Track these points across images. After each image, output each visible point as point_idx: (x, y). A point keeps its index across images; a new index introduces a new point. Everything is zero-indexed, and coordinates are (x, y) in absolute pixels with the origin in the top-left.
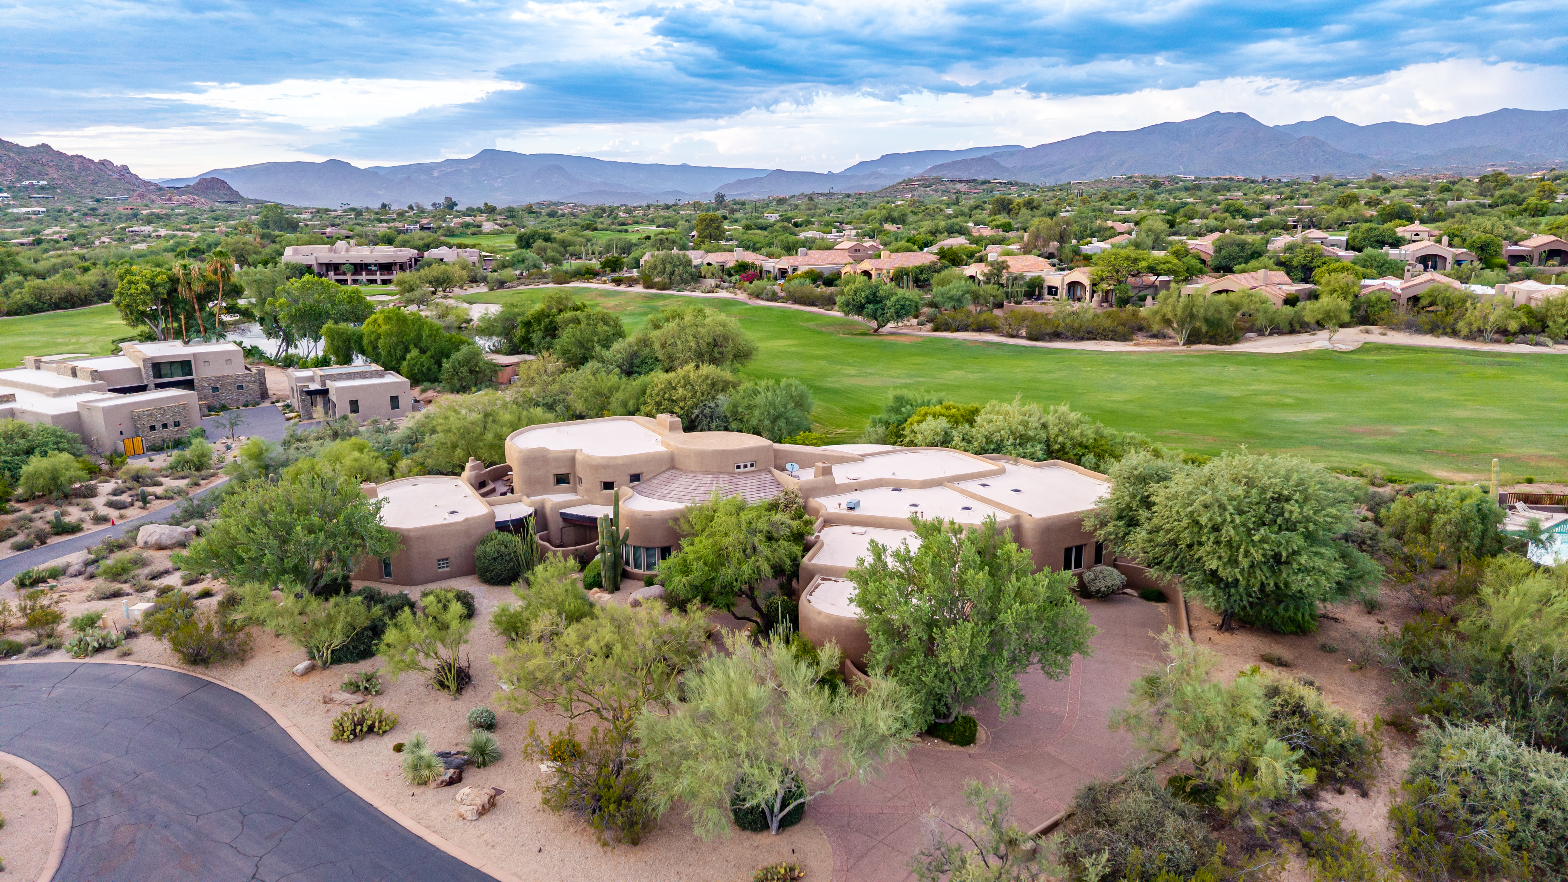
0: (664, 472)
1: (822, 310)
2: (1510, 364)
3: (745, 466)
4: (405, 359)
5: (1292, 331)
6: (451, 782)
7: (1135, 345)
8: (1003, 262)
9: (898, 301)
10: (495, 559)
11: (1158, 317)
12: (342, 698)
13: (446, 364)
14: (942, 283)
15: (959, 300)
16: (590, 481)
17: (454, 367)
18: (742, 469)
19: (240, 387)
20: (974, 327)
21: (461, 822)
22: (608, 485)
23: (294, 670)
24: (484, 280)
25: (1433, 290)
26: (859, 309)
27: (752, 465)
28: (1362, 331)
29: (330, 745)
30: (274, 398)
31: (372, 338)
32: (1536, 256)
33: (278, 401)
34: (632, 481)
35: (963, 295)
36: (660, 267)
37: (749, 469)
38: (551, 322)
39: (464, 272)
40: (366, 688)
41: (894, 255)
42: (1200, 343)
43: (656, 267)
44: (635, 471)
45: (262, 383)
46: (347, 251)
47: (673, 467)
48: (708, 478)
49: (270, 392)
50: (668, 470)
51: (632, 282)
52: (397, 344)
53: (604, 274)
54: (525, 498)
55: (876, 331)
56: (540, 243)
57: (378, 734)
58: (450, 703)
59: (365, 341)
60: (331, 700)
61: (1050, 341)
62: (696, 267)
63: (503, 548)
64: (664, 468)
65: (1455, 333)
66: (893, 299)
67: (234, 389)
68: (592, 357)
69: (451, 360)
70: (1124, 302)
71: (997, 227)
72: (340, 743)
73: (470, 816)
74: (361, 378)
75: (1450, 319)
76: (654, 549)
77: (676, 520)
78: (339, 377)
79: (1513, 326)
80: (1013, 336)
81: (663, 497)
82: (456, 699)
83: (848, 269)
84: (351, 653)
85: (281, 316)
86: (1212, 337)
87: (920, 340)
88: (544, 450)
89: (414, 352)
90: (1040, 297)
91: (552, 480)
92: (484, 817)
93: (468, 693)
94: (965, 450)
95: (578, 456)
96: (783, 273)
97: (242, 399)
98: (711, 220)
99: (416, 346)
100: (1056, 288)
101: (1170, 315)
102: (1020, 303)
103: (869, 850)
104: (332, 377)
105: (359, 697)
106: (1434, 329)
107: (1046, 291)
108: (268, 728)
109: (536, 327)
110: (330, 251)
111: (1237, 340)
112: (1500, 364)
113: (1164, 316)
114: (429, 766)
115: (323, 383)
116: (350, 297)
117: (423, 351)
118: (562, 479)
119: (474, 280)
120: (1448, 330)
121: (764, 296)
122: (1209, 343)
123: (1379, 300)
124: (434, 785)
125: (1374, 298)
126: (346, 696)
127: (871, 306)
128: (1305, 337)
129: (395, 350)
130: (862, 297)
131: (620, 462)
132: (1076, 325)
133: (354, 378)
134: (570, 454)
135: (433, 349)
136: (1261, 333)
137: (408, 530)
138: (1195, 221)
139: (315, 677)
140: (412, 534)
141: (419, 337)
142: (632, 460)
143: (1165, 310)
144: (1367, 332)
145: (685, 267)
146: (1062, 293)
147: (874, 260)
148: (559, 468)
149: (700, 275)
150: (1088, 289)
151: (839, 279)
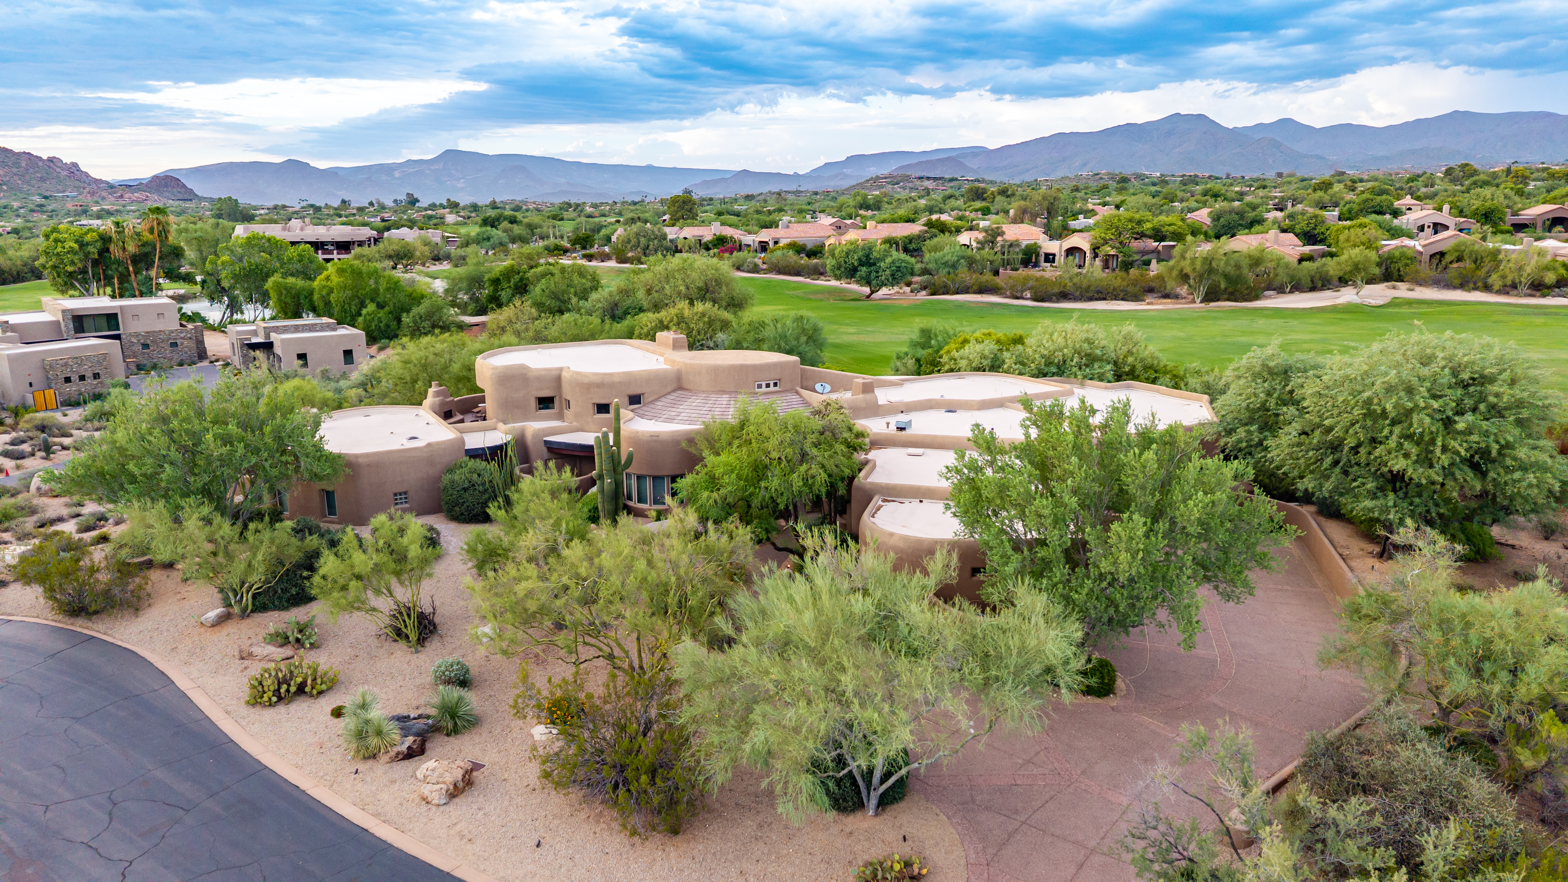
0: (669, 393)
1: (808, 280)
2: (1556, 314)
3: (768, 386)
4: (360, 315)
5: (1313, 289)
6: (410, 754)
7: (1148, 304)
8: (998, 228)
9: (893, 262)
10: (465, 489)
11: (1175, 273)
12: (265, 653)
13: (406, 319)
14: (936, 249)
15: (954, 266)
16: (581, 405)
17: (415, 322)
18: (764, 389)
19: (174, 345)
20: (975, 288)
21: (424, 807)
22: (603, 408)
23: (203, 619)
24: (448, 257)
25: (1458, 245)
26: (851, 273)
27: (775, 384)
28: (1388, 287)
29: (245, 711)
30: (213, 358)
31: (324, 293)
32: (1539, 224)
33: (217, 361)
34: (631, 403)
35: (958, 261)
36: (634, 241)
37: (772, 388)
38: (521, 279)
39: (427, 248)
40: (298, 640)
41: (880, 226)
42: (1218, 300)
43: (629, 241)
44: (635, 391)
45: (200, 342)
46: (302, 229)
47: (680, 388)
48: (725, 399)
49: (209, 353)
50: (674, 391)
51: (605, 257)
52: (351, 299)
53: (575, 250)
54: (501, 425)
55: (868, 297)
56: (505, 224)
57: (312, 696)
58: (409, 657)
59: (316, 297)
60: (251, 654)
61: (1058, 301)
62: (671, 241)
63: (475, 476)
64: (669, 389)
65: (1487, 288)
66: (889, 260)
67: (166, 346)
68: (569, 310)
69: (411, 315)
70: (1127, 266)
71: (976, 210)
72: (258, 708)
73: (436, 798)
74: (310, 331)
75: (1482, 273)
76: (662, 478)
77: (691, 441)
78: (285, 330)
79: (1550, 278)
80: (1017, 298)
81: (670, 420)
82: (417, 652)
83: (832, 241)
84: (280, 598)
85: (223, 274)
86: (1231, 294)
87: (918, 303)
88: (523, 367)
89: (371, 307)
90: (1036, 265)
91: (533, 403)
92: (456, 800)
93: (433, 645)
94: (1020, 374)
95: (565, 374)
96: (764, 247)
97: (176, 358)
98: (684, 202)
99: (372, 300)
100: (1054, 255)
101: (1188, 270)
102: (1017, 270)
103: (1010, 835)
104: (276, 329)
105: (288, 651)
106: (1463, 284)
107: (1042, 258)
108: (161, 691)
109: (505, 285)
110: (284, 229)
111: (1257, 298)
112: (1545, 314)
113: (1182, 270)
114: (379, 733)
115: (267, 336)
116: (300, 255)
117: (380, 306)
118: (545, 403)
119: (437, 259)
120: (1480, 284)
121: (745, 267)
122: (1228, 300)
123: (1403, 255)
124: (386, 758)
125: (1397, 254)
126: (271, 649)
127: (864, 269)
128: (1328, 293)
129: (349, 304)
130: (854, 260)
131: (616, 379)
132: (1085, 284)
133: (303, 331)
134: (556, 373)
135: (391, 304)
136: (1281, 290)
137: (357, 456)
138: (1176, 204)
139: (231, 628)
140: (360, 460)
141: (376, 291)
142: (630, 378)
143: (1183, 263)
144: (1394, 288)
145: (660, 241)
146: (1060, 260)
147: (861, 231)
148: (541, 390)
149: (676, 249)
150: (1088, 254)
151: (822, 252)
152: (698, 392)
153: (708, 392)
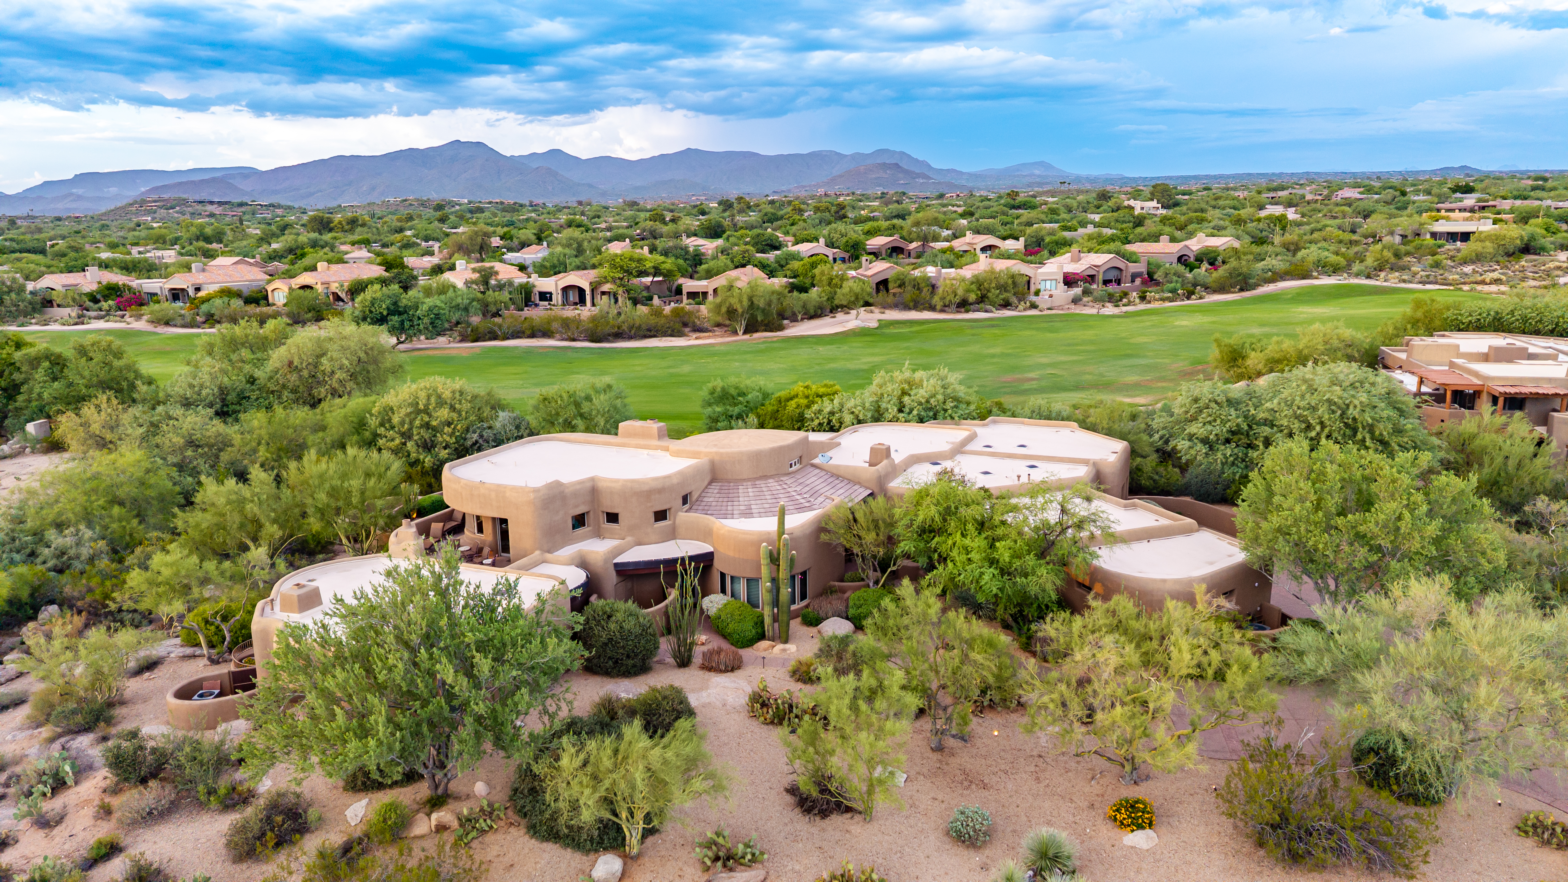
0: (707, 487)
3: (796, 464)
7: (696, 338)
16: (632, 515)
18: (795, 468)
22: (661, 516)
26: (380, 322)
27: (799, 462)
34: (684, 503)
44: (687, 490)
48: (773, 483)
50: (710, 483)
54: (548, 556)
55: (394, 347)
61: (613, 341)
62: (32, 293)
64: (706, 483)
70: (635, 302)
80: (573, 340)
82: (870, 819)
86: (765, 325)
88: (558, 484)
90: (535, 304)
91: (568, 524)
95: (601, 485)
96: (176, 295)
100: (551, 293)
107: (536, 297)
118: (579, 521)
120: (927, 305)
121: (174, 322)
122: (765, 330)
127: (395, 318)
128: (828, 320)
131: (675, 481)
134: (589, 485)
136: (793, 319)
142: (684, 477)
145: (18, 294)
146: (557, 298)
147: (314, 273)
148: (577, 506)
149: (47, 302)
150: (588, 292)
151: (266, 298)
152: (740, 481)
153: (749, 480)
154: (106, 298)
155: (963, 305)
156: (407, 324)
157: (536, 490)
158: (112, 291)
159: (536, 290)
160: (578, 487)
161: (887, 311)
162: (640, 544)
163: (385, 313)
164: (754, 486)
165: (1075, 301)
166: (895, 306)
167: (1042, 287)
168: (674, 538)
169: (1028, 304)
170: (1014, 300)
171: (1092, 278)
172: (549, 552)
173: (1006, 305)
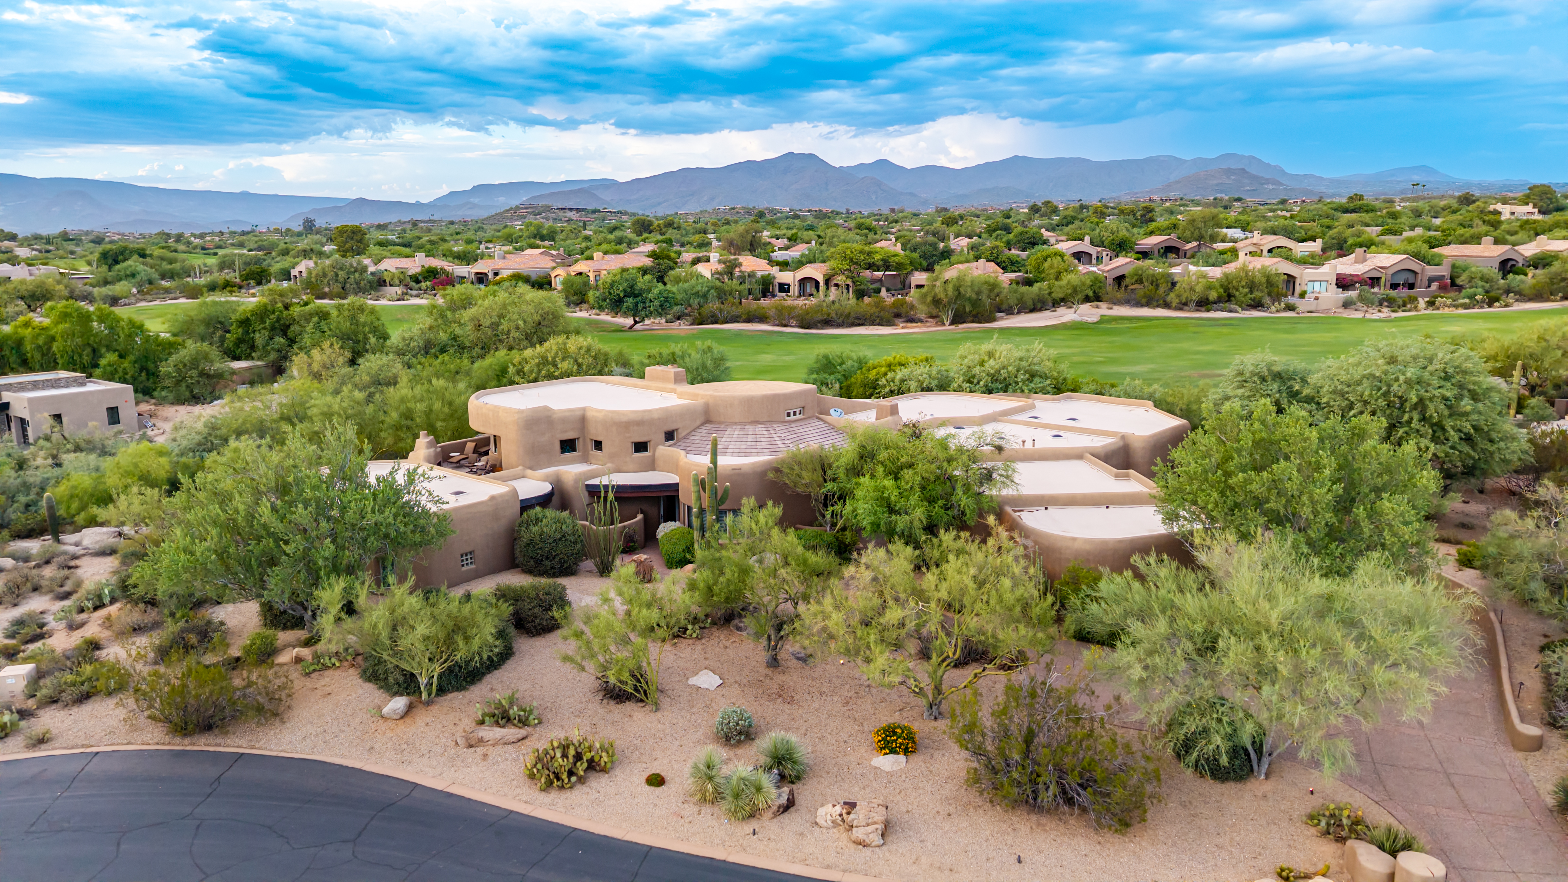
0: (698, 427)
3: (795, 413)
5: (1035, 310)
6: (787, 807)
7: (903, 327)
12: (497, 736)
13: (164, 368)
16: (616, 445)
18: (792, 417)
20: (744, 317)
22: (640, 447)
25: (1136, 270)
26: (616, 304)
27: (801, 412)
28: (1094, 307)
32: (1156, 252)
34: (667, 439)
37: (798, 416)
42: (964, 322)
44: (671, 427)
47: (707, 421)
50: (703, 424)
53: (249, 287)
54: (530, 473)
55: (631, 327)
58: (650, 717)
62: (372, 274)
64: (698, 423)
69: (171, 363)
70: (861, 294)
75: (1160, 294)
78: (19, 387)
80: (785, 326)
82: (657, 710)
83: (555, 272)
86: (975, 316)
89: (111, 357)
90: (774, 294)
91: (556, 447)
96: (482, 278)
98: (353, 233)
100: (788, 285)
102: (758, 299)
109: (256, 326)
114: (759, 789)
118: (568, 446)
120: (1161, 302)
123: (1095, 281)
124: (769, 814)
126: (499, 732)
127: (630, 300)
131: (656, 416)
134: (579, 413)
135: (138, 352)
141: (114, 338)
142: (668, 414)
143: (935, 291)
145: (361, 274)
146: (794, 290)
147: (589, 262)
148: (566, 431)
149: (379, 283)
150: (821, 284)
151: (550, 284)
152: (729, 424)
153: (740, 423)
154: (426, 279)
155: (1203, 304)
156: (640, 306)
157: (520, 412)
158: (431, 274)
159: (777, 281)
160: (567, 414)
161: (1116, 307)
162: (619, 471)
163: (622, 295)
164: (742, 429)
165: (1347, 305)
166: (1127, 302)
167: (1309, 288)
168: (654, 469)
169: (1283, 305)
170: (1267, 300)
171: (1374, 281)
172: (531, 468)
173: (1257, 305)
